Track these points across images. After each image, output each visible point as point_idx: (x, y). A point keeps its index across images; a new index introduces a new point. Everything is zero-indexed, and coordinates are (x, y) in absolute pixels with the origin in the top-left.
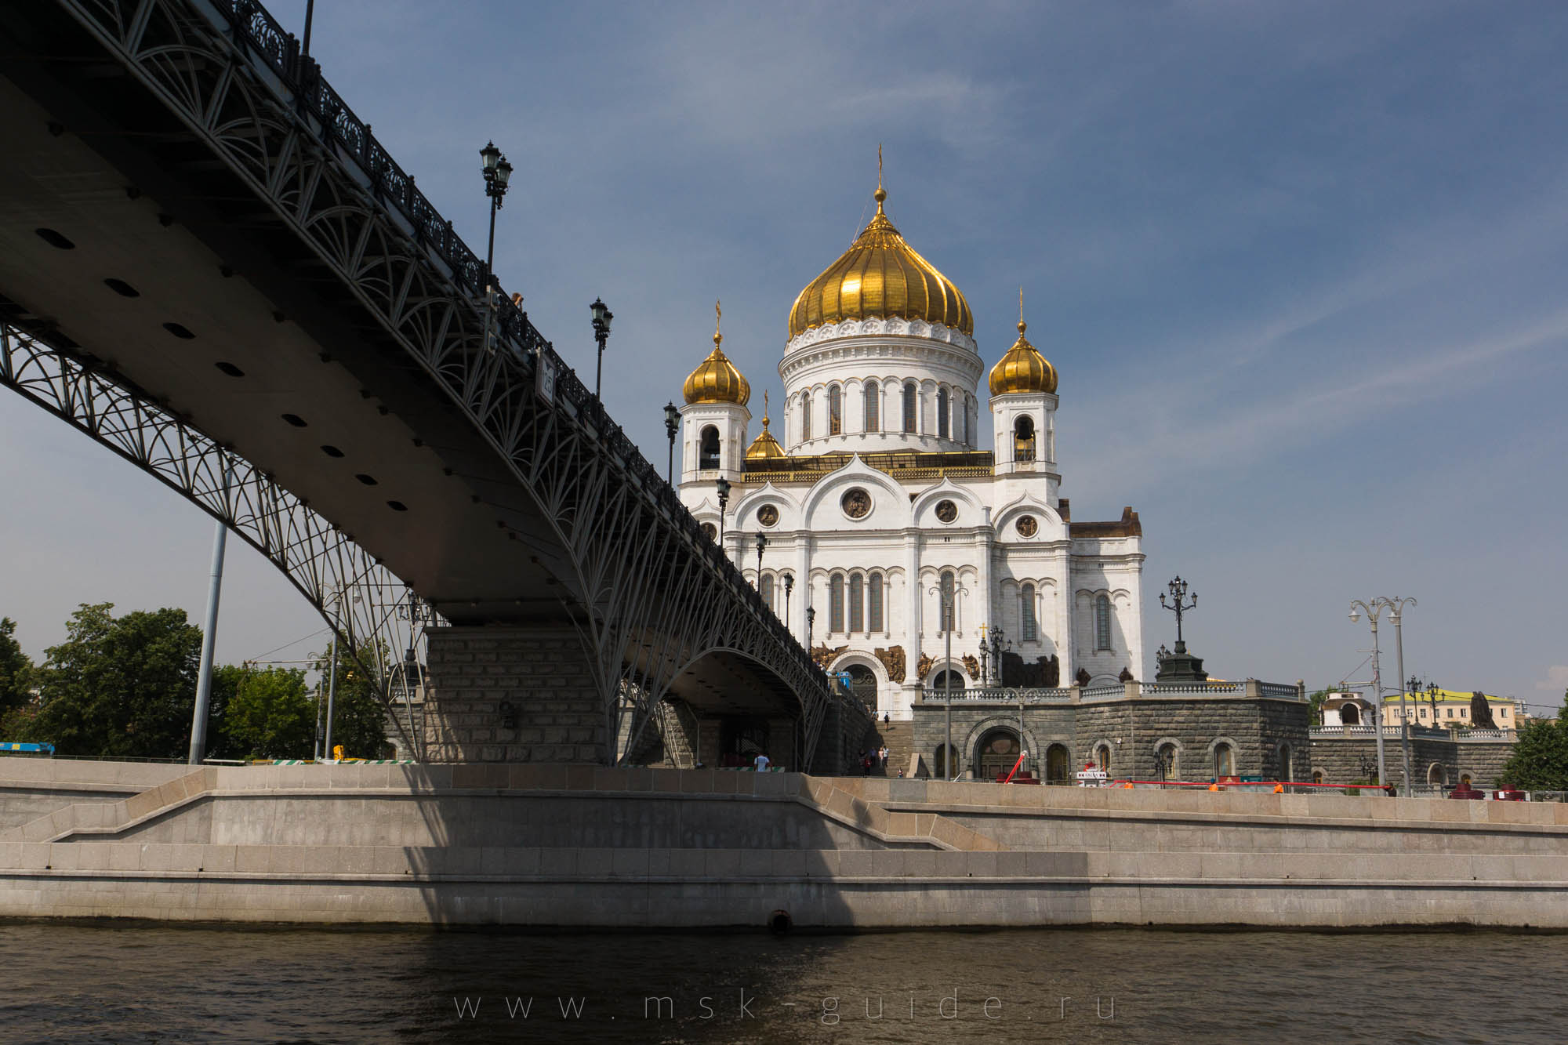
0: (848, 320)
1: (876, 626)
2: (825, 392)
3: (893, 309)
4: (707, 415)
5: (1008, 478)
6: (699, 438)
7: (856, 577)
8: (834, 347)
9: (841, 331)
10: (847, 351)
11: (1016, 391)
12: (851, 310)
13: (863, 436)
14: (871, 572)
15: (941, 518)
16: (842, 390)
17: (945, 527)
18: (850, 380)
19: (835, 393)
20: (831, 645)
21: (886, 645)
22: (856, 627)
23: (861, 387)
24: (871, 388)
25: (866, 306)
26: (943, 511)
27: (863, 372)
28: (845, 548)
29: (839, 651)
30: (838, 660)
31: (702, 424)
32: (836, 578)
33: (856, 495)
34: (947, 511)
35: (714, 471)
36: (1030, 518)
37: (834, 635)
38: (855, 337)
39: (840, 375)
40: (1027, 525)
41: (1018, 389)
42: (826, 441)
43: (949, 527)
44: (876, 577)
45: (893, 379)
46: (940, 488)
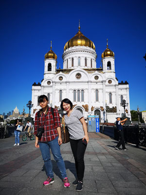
1: (83, 100)
3: (83, 44)
5: (106, 73)
6: (48, 66)
7: (78, 91)
8: (72, 51)
9: (74, 48)
10: (75, 52)
12: (75, 45)
13: (77, 67)
15: (95, 79)
18: (75, 57)
21: (84, 104)
22: (79, 100)
25: (78, 44)
28: (76, 85)
29: (75, 105)
31: (48, 63)
32: (74, 91)
33: (79, 74)
34: (97, 78)
35: (50, 71)
36: (110, 80)
38: (76, 49)
40: (110, 82)
42: (71, 68)
43: (97, 81)
44: (83, 90)
45: (83, 56)
46: (95, 73)
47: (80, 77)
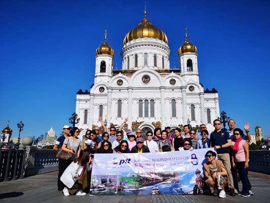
0: (139, 38)
2: (133, 56)
5: (186, 76)
6: (100, 64)
7: (146, 101)
10: (139, 46)
13: (143, 67)
14: (151, 99)
15: (171, 84)
19: (136, 57)
20: (139, 121)
21: (155, 121)
23: (143, 55)
24: (145, 55)
26: (172, 82)
27: (143, 51)
28: (143, 92)
29: (141, 123)
30: (141, 125)
31: (101, 60)
32: (140, 101)
35: (104, 73)
36: (192, 86)
37: (140, 118)
38: (141, 42)
39: (137, 52)
40: (192, 88)
41: (188, 52)
45: (151, 53)
46: (171, 75)
47: (149, 81)
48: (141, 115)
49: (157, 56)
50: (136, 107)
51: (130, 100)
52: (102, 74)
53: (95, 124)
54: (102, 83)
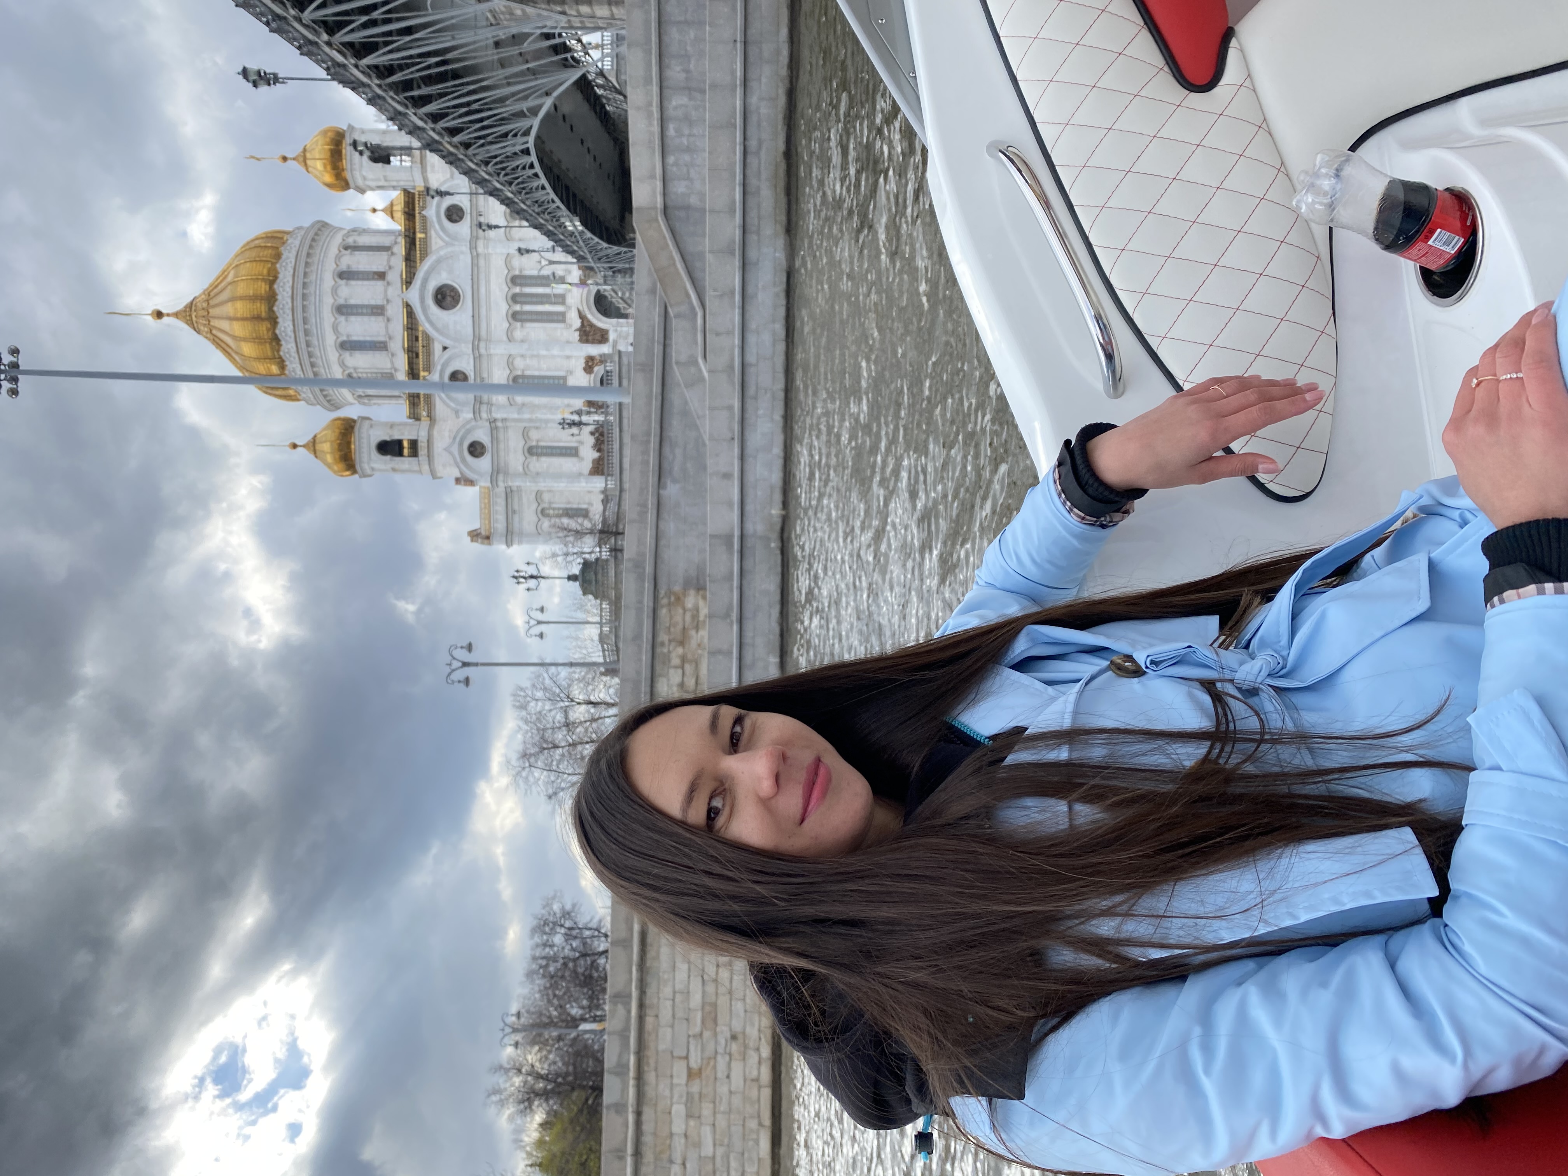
0: (277, 332)
2: (346, 355)
3: (268, 289)
4: (365, 450)
5: (426, 171)
6: (388, 457)
7: (514, 299)
8: (303, 345)
9: (288, 338)
10: (307, 333)
11: (344, 161)
12: (268, 330)
13: (388, 320)
14: (510, 285)
15: (461, 218)
16: (345, 338)
17: (469, 216)
18: (335, 328)
19: (348, 346)
20: (577, 323)
22: (561, 299)
23: (342, 319)
24: (344, 310)
25: (264, 315)
26: (455, 217)
27: (328, 317)
28: (489, 309)
29: (582, 316)
30: (589, 316)
31: (375, 454)
32: (515, 316)
33: (439, 296)
35: (420, 444)
37: (568, 321)
38: (294, 325)
39: (330, 339)
41: (341, 160)
42: (393, 355)
43: (469, 211)
44: (515, 280)
45: (335, 291)
46: (435, 219)
47: (453, 289)
48: (560, 318)
49: (343, 267)
50: (536, 331)
51: (514, 349)
52: (422, 451)
53: (587, 465)
54: (455, 450)
